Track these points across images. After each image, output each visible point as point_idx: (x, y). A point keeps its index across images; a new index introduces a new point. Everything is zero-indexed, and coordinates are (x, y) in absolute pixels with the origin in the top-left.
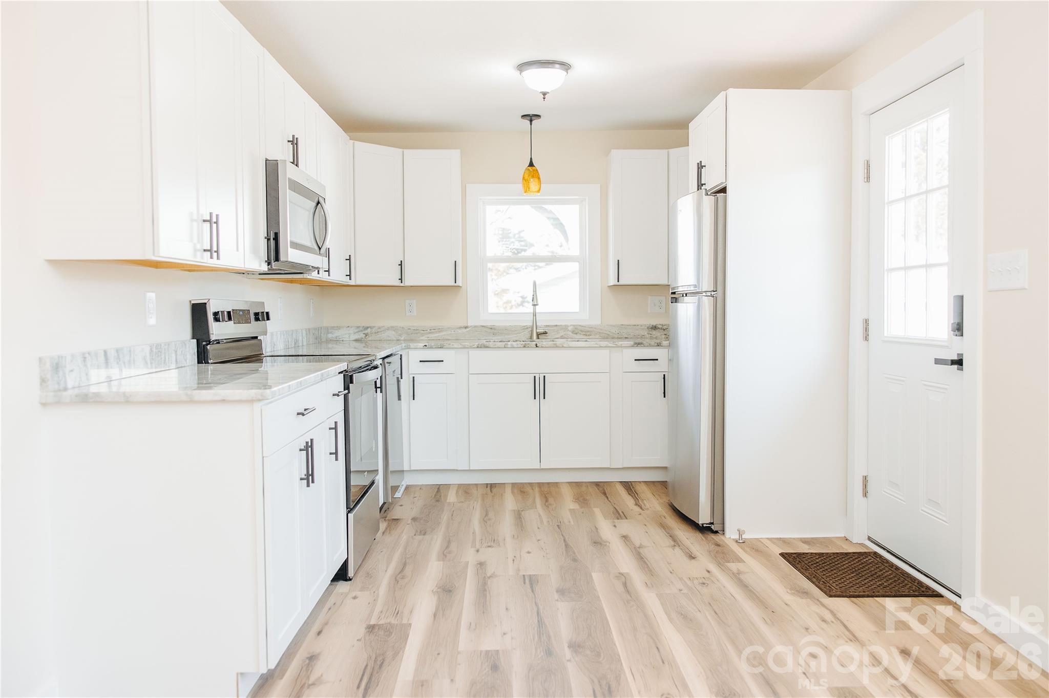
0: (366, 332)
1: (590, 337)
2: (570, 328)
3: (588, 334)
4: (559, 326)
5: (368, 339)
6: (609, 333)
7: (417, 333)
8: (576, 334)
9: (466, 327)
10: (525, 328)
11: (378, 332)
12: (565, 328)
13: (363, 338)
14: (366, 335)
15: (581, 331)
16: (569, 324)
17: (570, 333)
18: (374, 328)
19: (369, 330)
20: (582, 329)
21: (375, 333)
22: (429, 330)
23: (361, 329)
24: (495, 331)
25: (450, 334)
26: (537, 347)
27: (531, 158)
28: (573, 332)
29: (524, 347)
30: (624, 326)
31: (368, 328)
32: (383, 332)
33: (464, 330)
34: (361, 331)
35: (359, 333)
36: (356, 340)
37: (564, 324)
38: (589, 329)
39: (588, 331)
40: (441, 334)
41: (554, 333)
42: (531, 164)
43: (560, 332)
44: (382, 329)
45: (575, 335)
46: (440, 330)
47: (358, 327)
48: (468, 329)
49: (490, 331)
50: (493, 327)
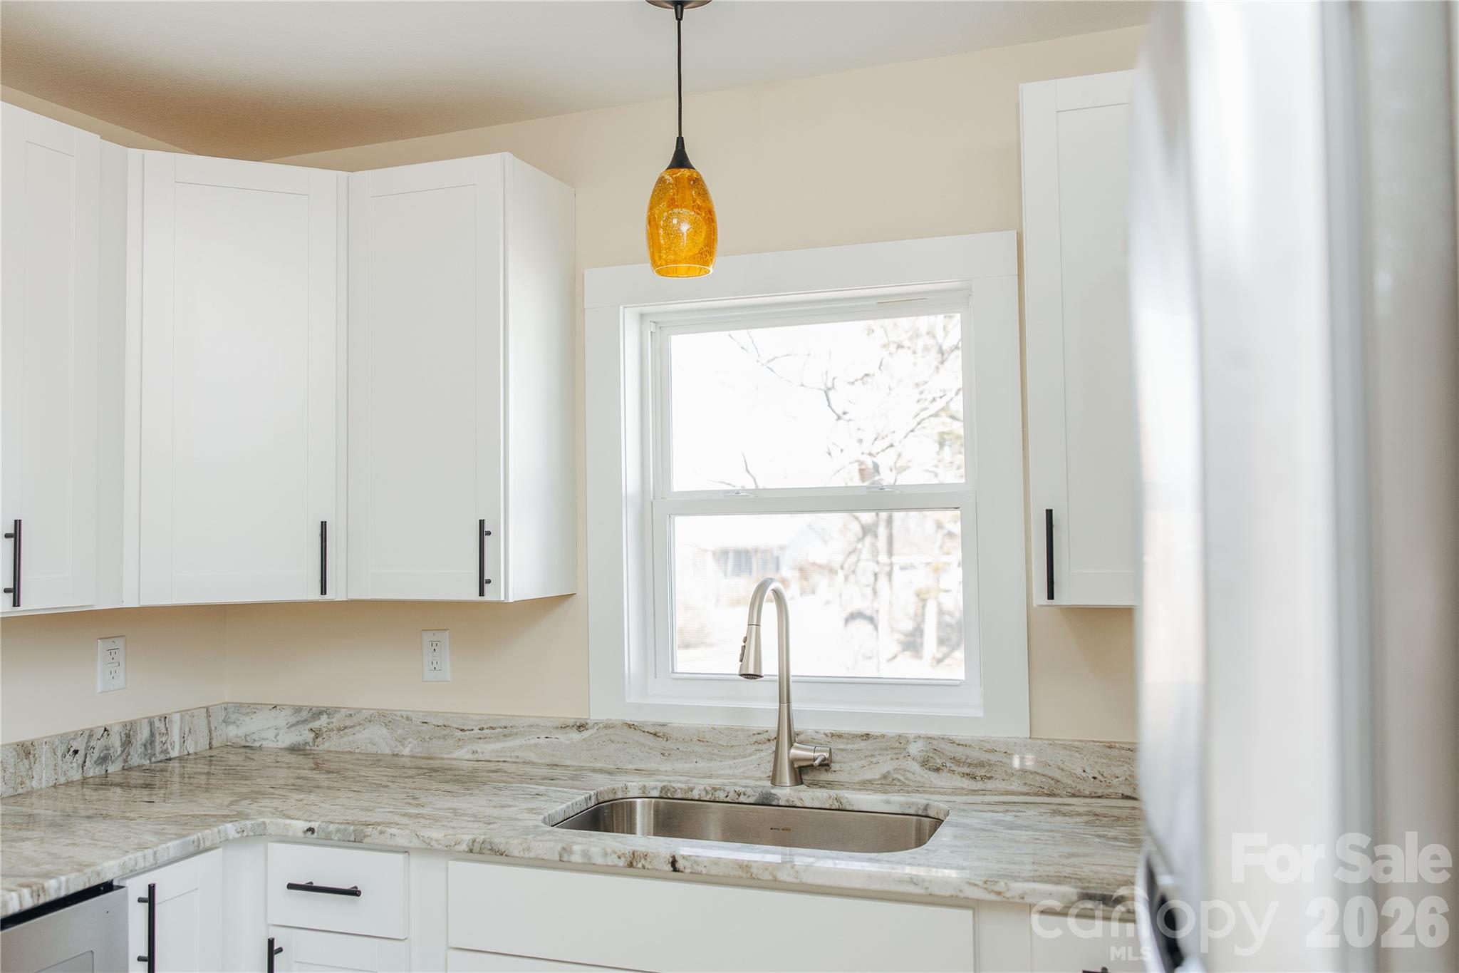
0: (316, 725)
1: (990, 785)
2: (914, 749)
3: (982, 772)
4: (876, 737)
5: (321, 747)
6: (1058, 774)
7: (444, 737)
8: (938, 770)
9: (581, 727)
10: (759, 739)
11: (345, 728)
12: (898, 745)
13: (307, 743)
14: (317, 734)
15: (954, 760)
16: (911, 731)
17: (916, 767)
18: (337, 716)
19: (324, 719)
20: (959, 752)
21: (339, 730)
22: (476, 731)
23: (304, 715)
24: (669, 745)
25: (536, 745)
26: (675, 870)
27: (680, 141)
28: (925, 763)
29: (631, 865)
30: (1115, 752)
31: (321, 713)
32: (357, 728)
33: (575, 736)
34: (305, 722)
35: (299, 727)
36: (293, 749)
37: (891, 730)
38: (985, 757)
39: (981, 764)
40: (511, 743)
41: (861, 763)
42: (680, 160)
43: (880, 759)
44: (356, 719)
45: (933, 775)
46: (506, 731)
47: (298, 710)
48: (586, 734)
49: (651, 741)
50: (658, 729)
